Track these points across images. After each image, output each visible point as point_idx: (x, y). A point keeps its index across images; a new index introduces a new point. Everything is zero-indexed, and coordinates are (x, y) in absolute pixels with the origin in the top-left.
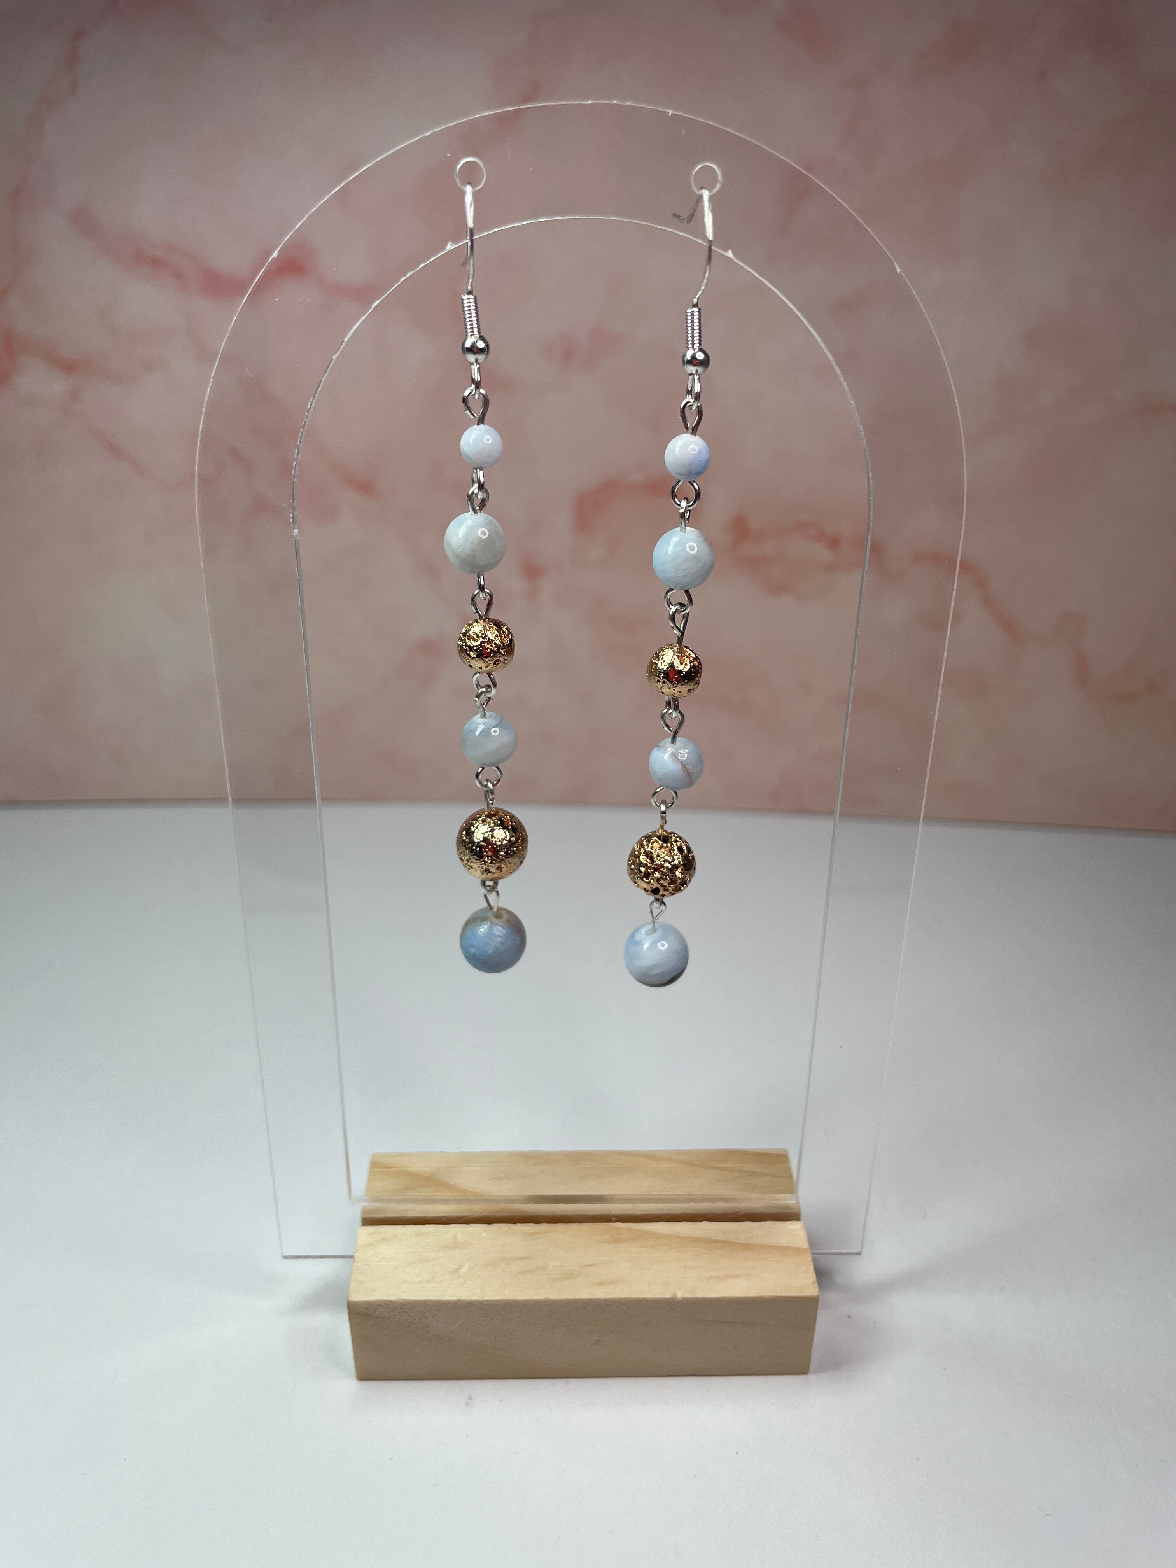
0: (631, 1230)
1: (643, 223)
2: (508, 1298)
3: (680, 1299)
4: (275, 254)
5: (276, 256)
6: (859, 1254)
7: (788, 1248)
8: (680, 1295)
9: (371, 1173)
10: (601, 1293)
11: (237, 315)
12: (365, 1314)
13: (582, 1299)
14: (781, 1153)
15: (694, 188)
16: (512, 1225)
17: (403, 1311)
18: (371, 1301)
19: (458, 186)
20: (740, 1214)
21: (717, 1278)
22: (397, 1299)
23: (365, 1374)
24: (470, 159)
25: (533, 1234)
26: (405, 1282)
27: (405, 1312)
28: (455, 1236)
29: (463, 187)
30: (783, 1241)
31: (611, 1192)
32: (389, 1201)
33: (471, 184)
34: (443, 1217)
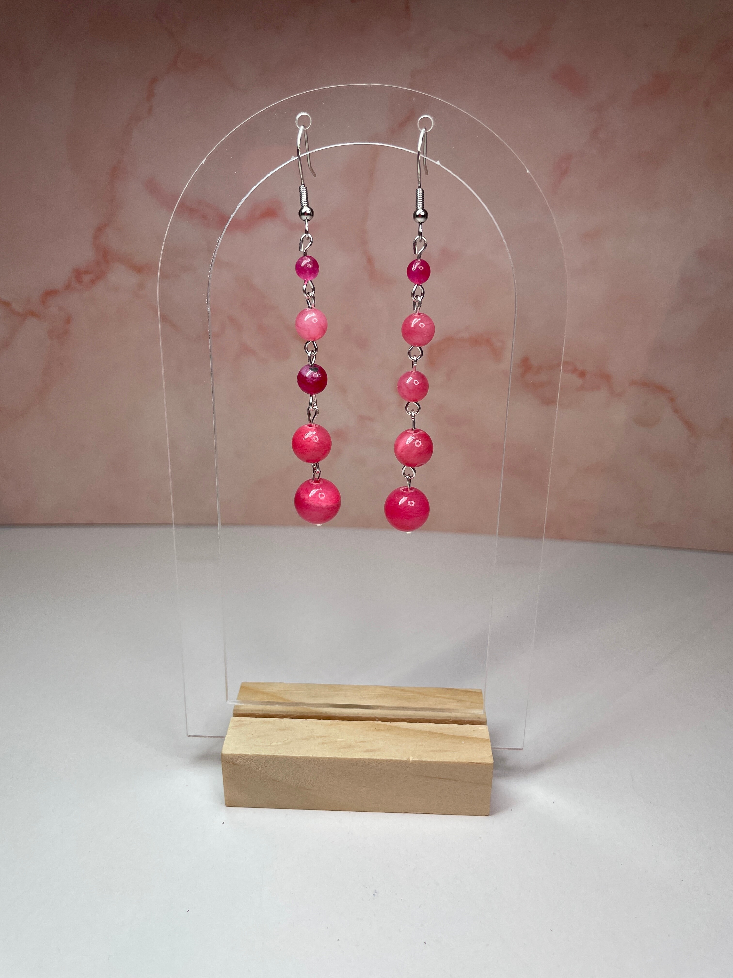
0: (387, 725)
2: (313, 756)
3: (412, 761)
4: (203, 162)
5: (203, 164)
6: (522, 749)
7: (477, 738)
8: (411, 759)
9: (240, 691)
10: (366, 756)
12: (231, 763)
13: (355, 758)
14: (478, 691)
15: (418, 127)
16: (318, 720)
17: (254, 762)
18: (235, 754)
20: (451, 720)
21: (434, 751)
22: (250, 754)
23: (230, 803)
24: (303, 114)
25: (330, 725)
26: (255, 745)
28: (285, 724)
29: (299, 128)
30: (475, 735)
33: (304, 127)
34: (280, 715)
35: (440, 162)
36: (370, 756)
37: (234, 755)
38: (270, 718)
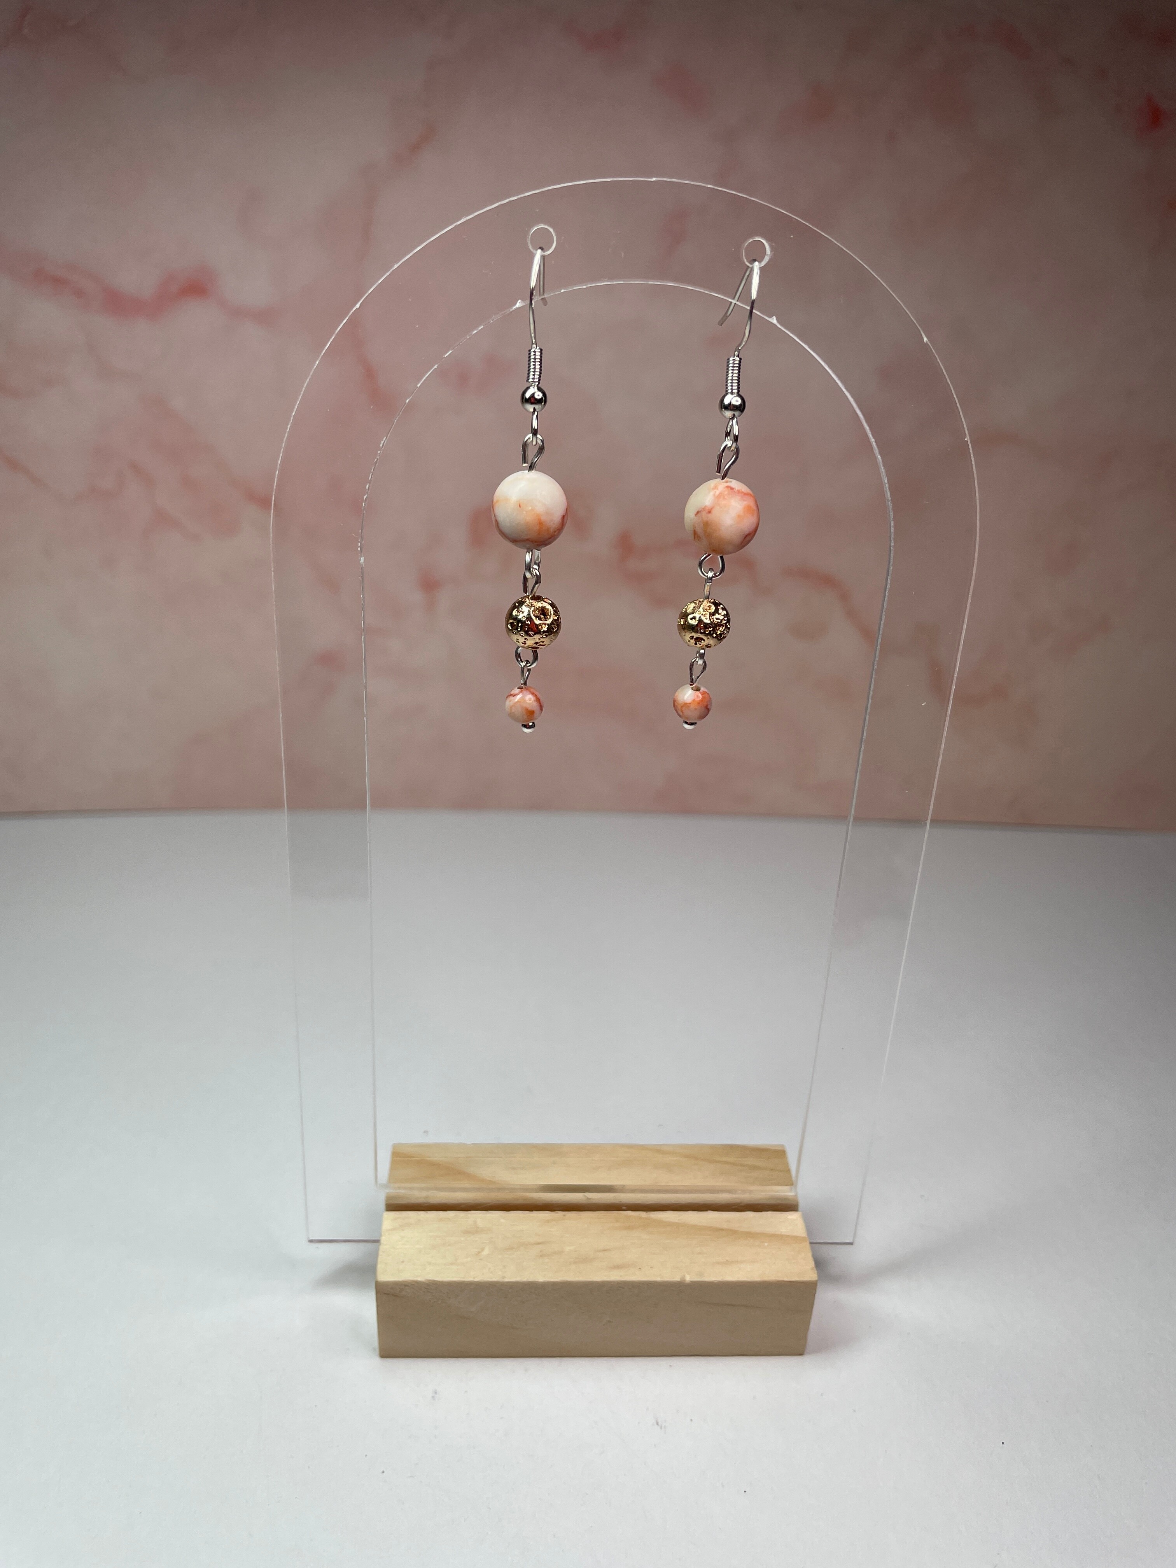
0: (641, 1218)
1: (697, 290)
2: (528, 1280)
3: (689, 1282)
6: (851, 1244)
7: (787, 1236)
8: (688, 1279)
9: (394, 1162)
10: (615, 1276)
11: (319, 360)
12: (393, 1295)
13: (596, 1282)
14: (779, 1148)
15: (745, 260)
16: (528, 1212)
17: (428, 1292)
18: (398, 1282)
19: (531, 251)
20: (741, 1205)
21: (722, 1263)
22: (422, 1280)
23: (387, 1352)
24: (541, 226)
25: (548, 1221)
26: (430, 1263)
27: (430, 1292)
28: (475, 1222)
29: (534, 251)
30: (784, 1230)
31: (622, 1183)
32: (411, 1189)
33: (542, 249)
34: (464, 1204)
35: (777, 319)
36: (621, 1276)
37: (396, 1284)
38: (449, 1212)
